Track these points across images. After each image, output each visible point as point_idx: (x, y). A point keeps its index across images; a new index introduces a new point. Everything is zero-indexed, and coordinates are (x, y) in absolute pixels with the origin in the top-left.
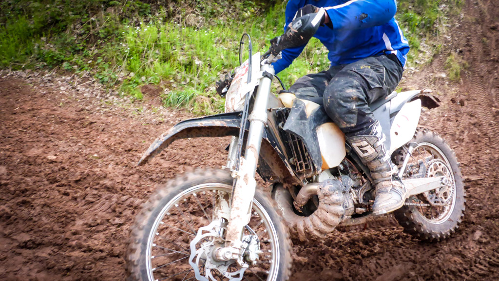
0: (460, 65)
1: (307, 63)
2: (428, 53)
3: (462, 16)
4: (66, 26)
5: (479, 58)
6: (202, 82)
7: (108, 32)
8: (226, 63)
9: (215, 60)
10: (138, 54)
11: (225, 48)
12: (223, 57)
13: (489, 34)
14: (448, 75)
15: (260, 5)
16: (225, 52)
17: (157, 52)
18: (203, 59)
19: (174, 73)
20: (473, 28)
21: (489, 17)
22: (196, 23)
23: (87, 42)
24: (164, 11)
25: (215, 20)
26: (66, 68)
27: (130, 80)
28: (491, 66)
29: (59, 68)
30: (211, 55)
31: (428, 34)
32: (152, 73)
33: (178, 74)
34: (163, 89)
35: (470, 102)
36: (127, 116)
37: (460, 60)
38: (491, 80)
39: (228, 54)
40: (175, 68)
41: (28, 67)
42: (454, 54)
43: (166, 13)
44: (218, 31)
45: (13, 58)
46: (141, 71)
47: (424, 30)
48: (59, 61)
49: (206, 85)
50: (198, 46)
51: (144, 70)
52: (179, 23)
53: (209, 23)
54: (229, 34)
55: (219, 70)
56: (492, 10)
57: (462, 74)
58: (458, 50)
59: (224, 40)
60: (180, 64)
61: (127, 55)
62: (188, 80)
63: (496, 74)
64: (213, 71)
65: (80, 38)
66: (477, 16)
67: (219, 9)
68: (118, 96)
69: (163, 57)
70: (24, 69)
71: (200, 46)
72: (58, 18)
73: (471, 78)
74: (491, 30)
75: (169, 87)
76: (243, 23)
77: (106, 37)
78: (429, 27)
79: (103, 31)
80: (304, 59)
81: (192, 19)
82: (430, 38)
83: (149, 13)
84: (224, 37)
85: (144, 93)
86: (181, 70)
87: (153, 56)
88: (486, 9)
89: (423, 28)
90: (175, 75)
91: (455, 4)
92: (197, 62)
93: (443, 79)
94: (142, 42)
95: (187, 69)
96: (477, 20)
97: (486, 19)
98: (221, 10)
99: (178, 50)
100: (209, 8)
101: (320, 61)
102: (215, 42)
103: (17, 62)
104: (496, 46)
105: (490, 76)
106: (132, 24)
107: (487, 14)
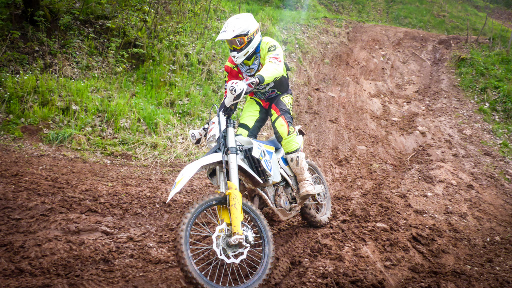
1: (171, 111)
3: (295, 79)
5: (304, 111)
6: (79, 123)
8: (101, 109)
9: (90, 106)
10: (18, 99)
11: (99, 97)
12: (98, 104)
13: (313, 94)
15: (132, 63)
16: (100, 100)
17: (36, 98)
18: (80, 105)
19: (53, 116)
20: (302, 88)
21: (315, 81)
22: (72, 75)
24: (41, 63)
25: (90, 73)
27: (9, 122)
28: (313, 117)
30: (88, 103)
32: (31, 115)
33: (56, 118)
34: (42, 129)
36: (10, 150)
39: (102, 101)
40: (53, 112)
43: (43, 65)
44: (93, 82)
46: (21, 114)
49: (83, 127)
50: (76, 94)
51: (23, 113)
52: (55, 74)
53: (85, 76)
54: (103, 86)
55: (94, 115)
56: (318, 76)
59: (99, 90)
60: (58, 108)
61: (7, 99)
62: (66, 123)
64: (89, 115)
66: (306, 80)
67: (94, 64)
69: (42, 102)
71: (77, 94)
74: (316, 91)
75: (49, 127)
76: (116, 77)
80: (168, 108)
81: (69, 71)
83: (27, 64)
84: (99, 88)
85: (24, 133)
86: (59, 113)
87: (32, 102)
88: (313, 75)
90: (54, 118)
92: (74, 108)
94: (22, 89)
95: (66, 113)
96: (305, 83)
97: (312, 82)
98: (96, 65)
99: (56, 97)
100: (85, 62)
101: (182, 110)
102: (90, 91)
104: (318, 102)
105: (312, 124)
106: (10, 72)
107: (313, 79)
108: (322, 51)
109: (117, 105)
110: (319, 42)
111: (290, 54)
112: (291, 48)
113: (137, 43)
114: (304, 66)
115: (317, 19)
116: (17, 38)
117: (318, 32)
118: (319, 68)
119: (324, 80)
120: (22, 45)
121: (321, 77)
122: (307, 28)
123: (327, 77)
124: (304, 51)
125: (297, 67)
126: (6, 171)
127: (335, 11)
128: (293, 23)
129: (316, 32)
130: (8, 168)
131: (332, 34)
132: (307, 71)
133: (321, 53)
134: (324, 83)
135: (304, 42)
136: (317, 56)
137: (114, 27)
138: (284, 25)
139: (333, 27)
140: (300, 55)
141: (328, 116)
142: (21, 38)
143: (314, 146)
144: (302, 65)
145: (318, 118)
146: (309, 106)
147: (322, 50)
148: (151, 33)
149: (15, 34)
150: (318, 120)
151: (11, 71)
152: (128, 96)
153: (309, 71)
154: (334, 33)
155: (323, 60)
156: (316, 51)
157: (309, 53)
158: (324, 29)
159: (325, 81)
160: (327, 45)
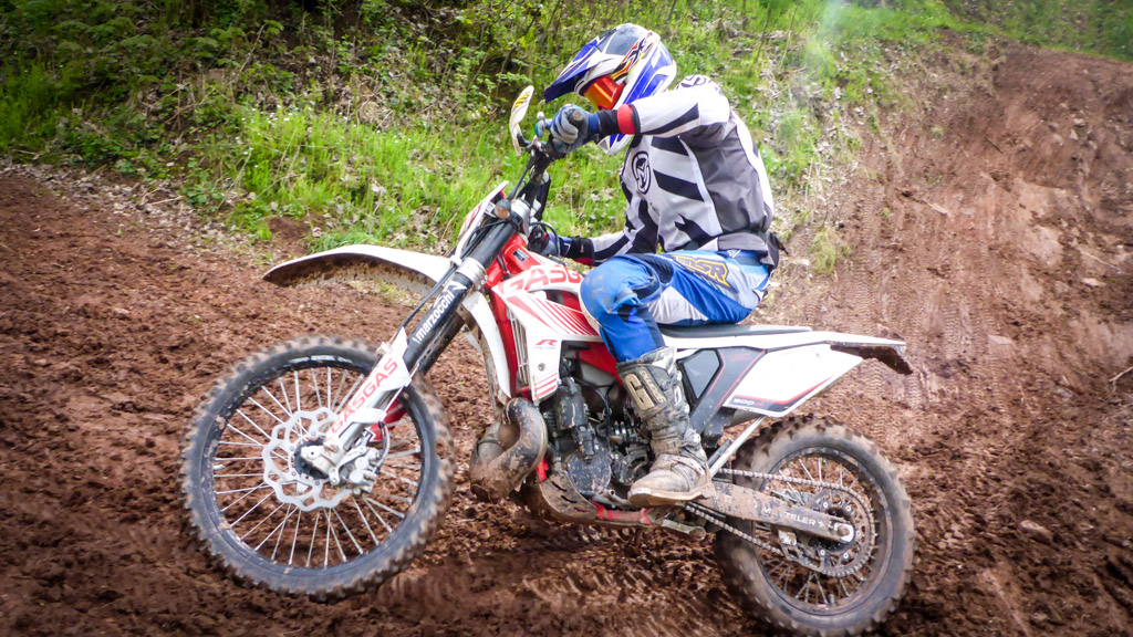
0: (837, 249)
1: (573, 214)
2: (785, 223)
3: (855, 165)
4: (126, 93)
5: (871, 241)
6: (383, 222)
7: (211, 114)
8: (428, 196)
9: (408, 189)
10: (267, 161)
11: (427, 170)
12: (422, 185)
13: (896, 203)
14: (813, 263)
15: (499, 101)
16: (428, 176)
17: (303, 161)
18: (387, 184)
19: (332, 202)
20: (870, 188)
21: (902, 174)
22: (377, 119)
23: (168, 128)
24: (317, 89)
25: (413, 117)
26: (124, 170)
27: (247, 206)
28: (890, 256)
29: (109, 170)
30: (404, 181)
31: (790, 190)
32: (291, 196)
33: (339, 206)
34: (309, 227)
35: (841, 310)
36: (246, 264)
37: (839, 240)
38: (885, 280)
39: (432, 180)
40: (334, 194)
41: (45, 159)
42: (830, 229)
43: (321, 94)
44: (417, 138)
45: (13, 140)
46: (271, 192)
47: (785, 182)
48: (109, 157)
49: (390, 230)
50: (381, 160)
51: (276, 191)
52: (344, 114)
53: (402, 123)
54: (437, 147)
55: (414, 207)
56: (911, 163)
57: (838, 263)
58: (837, 223)
59: (427, 156)
60: (343, 187)
61: (247, 161)
62: (356, 218)
63: (894, 271)
64: (404, 207)
65: (154, 118)
66: (881, 169)
67: (422, 99)
68: (225, 230)
69: (314, 172)
70: (36, 163)
71: (383, 161)
72: (112, 76)
73: (851, 273)
74: (902, 197)
75: (322, 225)
76: (463, 130)
77: (205, 123)
78: (792, 179)
79: (201, 112)
80: (567, 206)
81: (370, 110)
82: (792, 197)
83: (291, 90)
84: (428, 150)
85: (273, 231)
86: (345, 198)
87: (294, 169)
88: (900, 160)
89: (782, 178)
90: (334, 205)
91: (846, 143)
92: (375, 188)
93: (804, 268)
94: (277, 141)
95: (357, 198)
96: (879, 177)
97: (896, 176)
98: (426, 102)
99: (342, 163)
100: (404, 95)
101: (596, 213)
102: (410, 156)
103: (24, 148)
104: (905, 224)
105: (885, 272)
106: (257, 105)
107: (900, 168)
108: (928, 106)
109: (461, 191)
110: (921, 85)
111: (849, 107)
112: (854, 94)
113: (514, 60)
114: (880, 138)
115: (923, 30)
116: (275, 36)
117: (923, 61)
118: (915, 144)
119: (924, 174)
120: (283, 49)
121: (919, 165)
122: (896, 49)
123: (932, 168)
124: (885, 102)
125: (864, 138)
126: (235, 305)
127: (968, 13)
128: (864, 36)
129: (918, 59)
130: (241, 300)
131: (957, 67)
132: (885, 149)
133: (926, 109)
134: (923, 180)
135: (887, 82)
136: (913, 115)
137: (469, 22)
138: (843, 40)
139: (961, 51)
140: (875, 111)
141: (926, 257)
142: (283, 35)
143: (884, 324)
144: (877, 134)
145: (902, 260)
146: (883, 231)
147: (927, 103)
148: (546, 40)
149: (272, 26)
150: (900, 264)
151: (259, 102)
152: (487, 174)
153: (892, 149)
154: (962, 66)
155: (927, 127)
156: (913, 104)
157: (896, 107)
158: (937, 55)
159: (926, 177)
160: (942, 91)
